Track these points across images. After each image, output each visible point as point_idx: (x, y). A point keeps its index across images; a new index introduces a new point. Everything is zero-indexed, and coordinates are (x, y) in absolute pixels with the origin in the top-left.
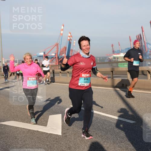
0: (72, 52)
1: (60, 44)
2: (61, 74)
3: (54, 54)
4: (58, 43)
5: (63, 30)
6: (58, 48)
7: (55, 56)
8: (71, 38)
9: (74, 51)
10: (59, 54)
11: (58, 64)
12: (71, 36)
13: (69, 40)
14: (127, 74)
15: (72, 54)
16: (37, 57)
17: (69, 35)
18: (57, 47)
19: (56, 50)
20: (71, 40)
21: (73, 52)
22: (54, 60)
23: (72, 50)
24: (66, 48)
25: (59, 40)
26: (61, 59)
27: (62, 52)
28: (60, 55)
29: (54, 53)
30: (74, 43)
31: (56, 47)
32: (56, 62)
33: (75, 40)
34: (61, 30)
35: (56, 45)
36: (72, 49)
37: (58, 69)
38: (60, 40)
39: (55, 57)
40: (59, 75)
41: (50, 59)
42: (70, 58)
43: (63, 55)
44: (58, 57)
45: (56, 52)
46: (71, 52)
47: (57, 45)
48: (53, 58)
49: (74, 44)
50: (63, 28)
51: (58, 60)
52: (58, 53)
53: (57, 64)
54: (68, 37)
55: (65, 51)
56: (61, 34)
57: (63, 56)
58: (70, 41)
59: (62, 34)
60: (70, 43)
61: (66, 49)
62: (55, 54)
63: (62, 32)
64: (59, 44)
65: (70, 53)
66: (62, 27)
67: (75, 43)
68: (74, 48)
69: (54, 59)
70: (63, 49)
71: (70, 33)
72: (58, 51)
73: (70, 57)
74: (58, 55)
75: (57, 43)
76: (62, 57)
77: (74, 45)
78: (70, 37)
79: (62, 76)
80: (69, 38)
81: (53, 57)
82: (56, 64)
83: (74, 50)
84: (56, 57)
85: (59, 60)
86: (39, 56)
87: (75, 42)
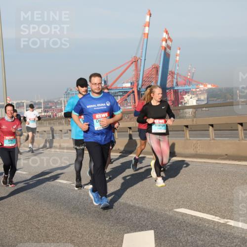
0: (173, 77)
1: (143, 59)
3: (129, 85)
4: (138, 56)
5: (149, 25)
6: (137, 69)
7: (131, 88)
8: (169, 42)
9: (178, 74)
10: (140, 82)
12: (169, 38)
13: (165, 49)
15: (173, 81)
17: (165, 35)
18: (136, 66)
19: (134, 73)
20: (170, 48)
21: (175, 76)
22: (130, 99)
23: (173, 73)
24: (157, 69)
27: (148, 77)
28: (142, 86)
29: (127, 82)
30: (177, 55)
31: (133, 66)
32: (135, 103)
33: (180, 49)
34: (145, 26)
35: (132, 63)
36: (173, 70)
38: (142, 49)
39: (131, 90)
41: (120, 96)
44: (139, 92)
45: (134, 80)
46: (169, 77)
47: (135, 61)
48: (126, 95)
49: (178, 58)
50: (150, 19)
51: (139, 99)
52: (138, 81)
54: (163, 41)
55: (154, 76)
58: (168, 50)
59: (148, 34)
60: (167, 57)
61: (157, 71)
62: (131, 83)
63: (147, 30)
64: (141, 60)
65: (168, 81)
66: (148, 18)
67: (179, 55)
68: (178, 68)
69: (128, 96)
71: (167, 32)
72: (137, 76)
73: (168, 89)
74: (140, 86)
75: (135, 57)
77: (176, 61)
78: (166, 42)
80: (164, 44)
81: (127, 92)
83: (176, 72)
84: (133, 92)
87: (178, 52)
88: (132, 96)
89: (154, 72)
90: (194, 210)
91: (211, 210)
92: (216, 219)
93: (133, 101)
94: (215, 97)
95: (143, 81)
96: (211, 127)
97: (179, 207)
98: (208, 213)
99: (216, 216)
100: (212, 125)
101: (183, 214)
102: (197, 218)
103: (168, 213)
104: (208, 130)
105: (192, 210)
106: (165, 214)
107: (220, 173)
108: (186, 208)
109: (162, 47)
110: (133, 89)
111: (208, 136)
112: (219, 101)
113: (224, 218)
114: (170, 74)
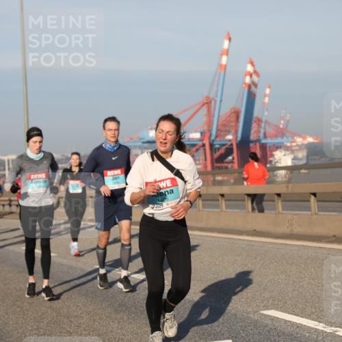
0: (259, 126)
1: (218, 99)
2: (223, 203)
4: (212, 95)
5: (227, 52)
6: (210, 114)
7: (201, 140)
8: (255, 78)
9: (266, 122)
10: (214, 132)
11: (213, 168)
12: (255, 72)
13: (249, 87)
15: (259, 132)
16: (140, 144)
17: (250, 68)
18: (209, 110)
19: (205, 119)
20: (256, 85)
21: (263, 125)
22: (200, 155)
23: (259, 121)
24: (237, 114)
25: (215, 88)
26: (222, 151)
27: (224, 125)
28: (216, 137)
29: (196, 132)
30: (265, 96)
31: (204, 111)
32: (206, 160)
33: (270, 87)
34: (222, 55)
35: (203, 105)
36: (260, 117)
37: (211, 184)
38: (218, 86)
39: (200, 143)
40: (218, 206)
42: (251, 145)
43: (230, 137)
44: (211, 146)
45: (205, 128)
46: (254, 127)
47: (208, 103)
48: (194, 149)
49: (267, 100)
50: (229, 45)
51: (212, 155)
52: (210, 130)
53: (209, 168)
54: (246, 75)
55: (233, 124)
56: (221, 65)
57: (230, 141)
58: (253, 88)
59: (226, 66)
60: (251, 98)
61: (238, 117)
62: (201, 134)
63: (224, 60)
64: (215, 101)
65: (252, 131)
66: (226, 44)
67: (268, 96)
68: (266, 113)
69: (197, 150)
70: (229, 116)
71: (252, 63)
72: (210, 123)
73: (252, 142)
74: (213, 138)
75: (207, 97)
76: (224, 145)
77: (265, 103)
78: (251, 75)
79: (227, 207)
80: (248, 79)
81: (195, 145)
82: (206, 166)
83: (264, 119)
84: (204, 145)
85: (216, 155)
86: (149, 142)
87: (268, 91)
88: (201, 151)
89: (233, 119)
90: (289, 313)
91: (313, 313)
92: (320, 327)
93: (204, 158)
95: (218, 130)
96: (313, 197)
97: (268, 309)
98: (309, 317)
99: (320, 322)
100: (314, 194)
101: (273, 319)
102: (292, 324)
103: (251, 316)
104: (309, 201)
105: (285, 312)
106: (248, 317)
108: (277, 309)
109: (246, 84)
110: (204, 142)
111: (309, 209)
113: (331, 326)
114: (255, 122)
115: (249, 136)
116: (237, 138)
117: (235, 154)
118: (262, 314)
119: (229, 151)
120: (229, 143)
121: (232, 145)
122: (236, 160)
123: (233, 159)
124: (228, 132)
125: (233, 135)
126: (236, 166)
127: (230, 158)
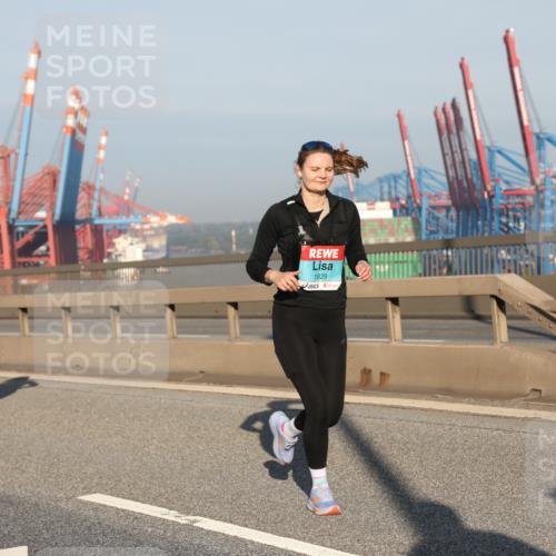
0: (90, 197)
1: (21, 152)
5: (34, 75)
6: (7, 175)
9: (102, 190)
10: (15, 206)
11: (14, 264)
12: (83, 108)
13: (73, 132)
14: (385, 317)
15: (90, 206)
17: (73, 103)
18: (6, 168)
20: (84, 131)
21: (96, 195)
23: (90, 188)
24: (54, 176)
26: (29, 237)
27: (33, 195)
28: (19, 213)
30: (100, 148)
32: (2, 252)
33: (106, 134)
34: (26, 78)
36: (91, 181)
38: (20, 130)
42: (77, 227)
43: (42, 214)
44: (11, 228)
46: (82, 196)
47: (4, 157)
49: (102, 154)
51: (12, 244)
52: (8, 203)
53: (8, 266)
54: (67, 113)
55: (47, 193)
56: (26, 96)
57: (42, 220)
58: (79, 135)
59: (33, 97)
60: (77, 151)
61: (55, 182)
63: (31, 86)
65: (79, 206)
66: (33, 61)
67: (105, 148)
68: (101, 176)
70: (41, 178)
71: (77, 94)
72: (7, 190)
73: (79, 222)
74: (13, 215)
75: (3, 148)
76: (32, 227)
77: (98, 161)
78: (76, 114)
80: (71, 122)
82: (2, 262)
83: (98, 186)
85: (19, 244)
87: (103, 140)
89: (47, 184)
90: (124, 498)
92: (170, 515)
94: (182, 244)
95: (21, 202)
96: (169, 311)
97: (89, 492)
98: (155, 502)
99: (171, 509)
100: (172, 307)
101: (97, 508)
102: (127, 514)
103: (63, 505)
105: (118, 496)
107: (185, 413)
108: (104, 492)
109: (67, 127)
112: (193, 253)
113: (188, 514)
114: (84, 190)
115: (73, 212)
116: (53, 215)
117: (51, 242)
118: (81, 501)
119: (41, 238)
120: (41, 224)
121: (45, 227)
122: (52, 253)
123: (48, 249)
124: (39, 206)
125: (48, 211)
126: (52, 261)
127: (43, 248)
